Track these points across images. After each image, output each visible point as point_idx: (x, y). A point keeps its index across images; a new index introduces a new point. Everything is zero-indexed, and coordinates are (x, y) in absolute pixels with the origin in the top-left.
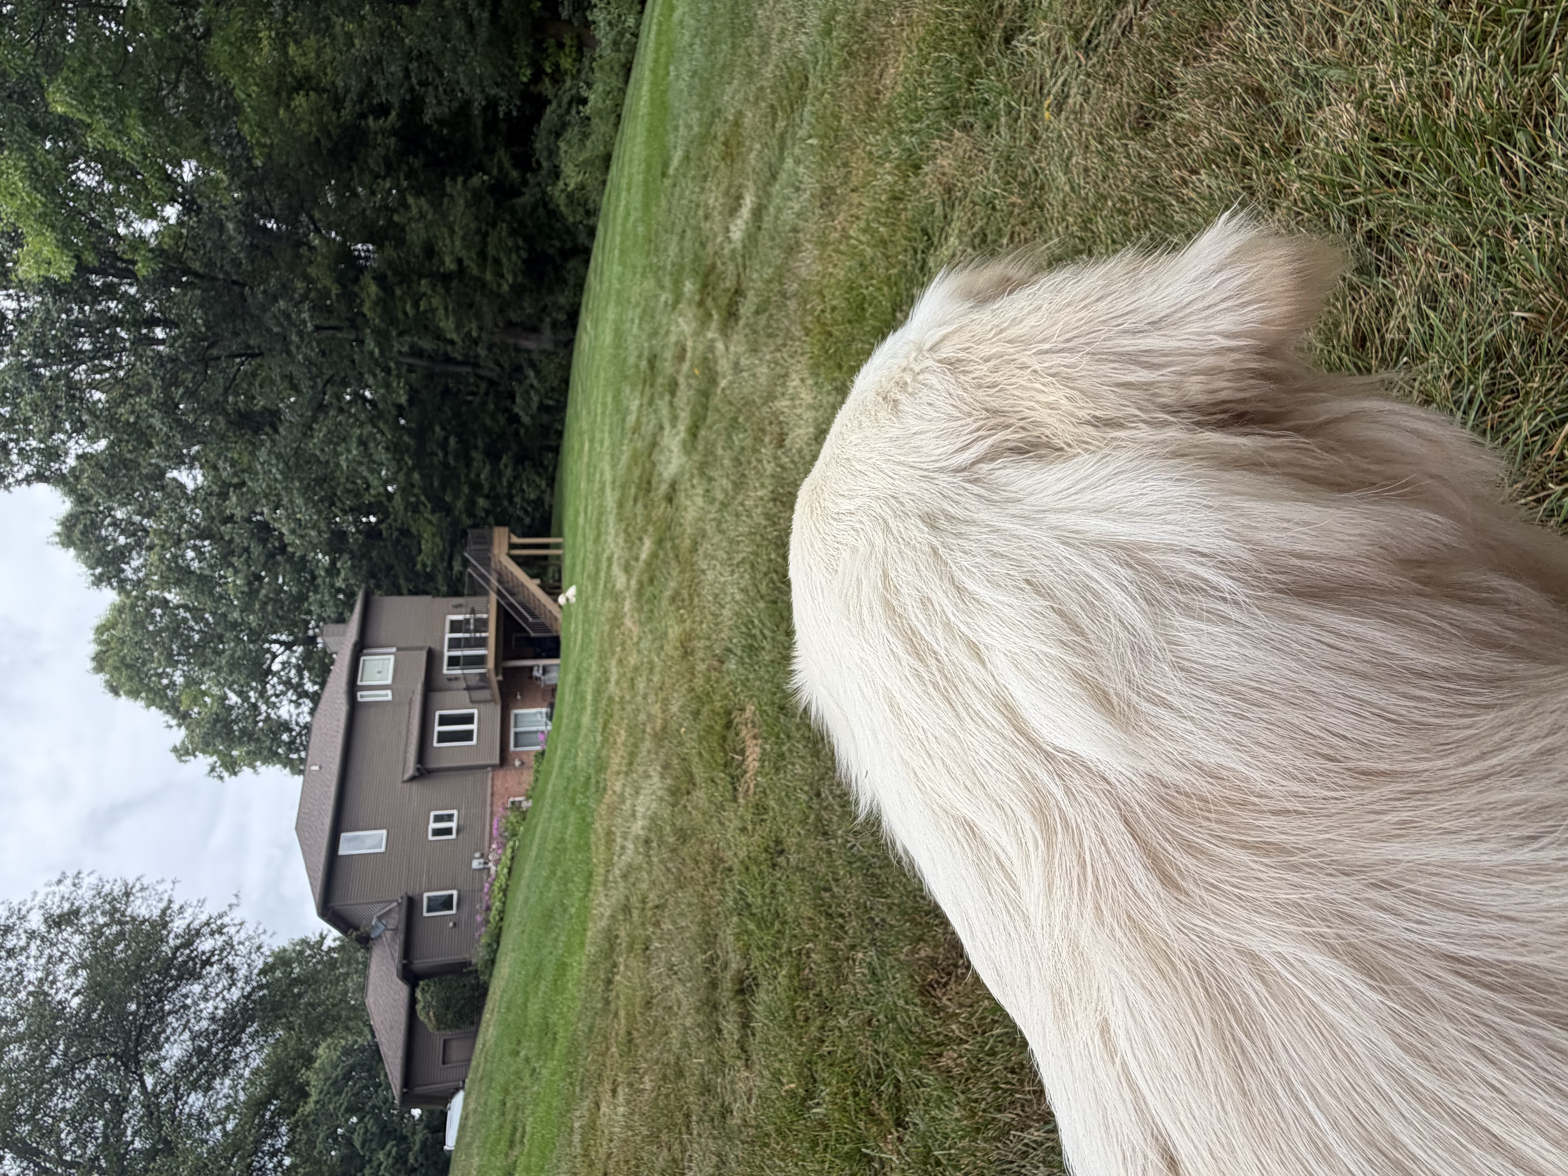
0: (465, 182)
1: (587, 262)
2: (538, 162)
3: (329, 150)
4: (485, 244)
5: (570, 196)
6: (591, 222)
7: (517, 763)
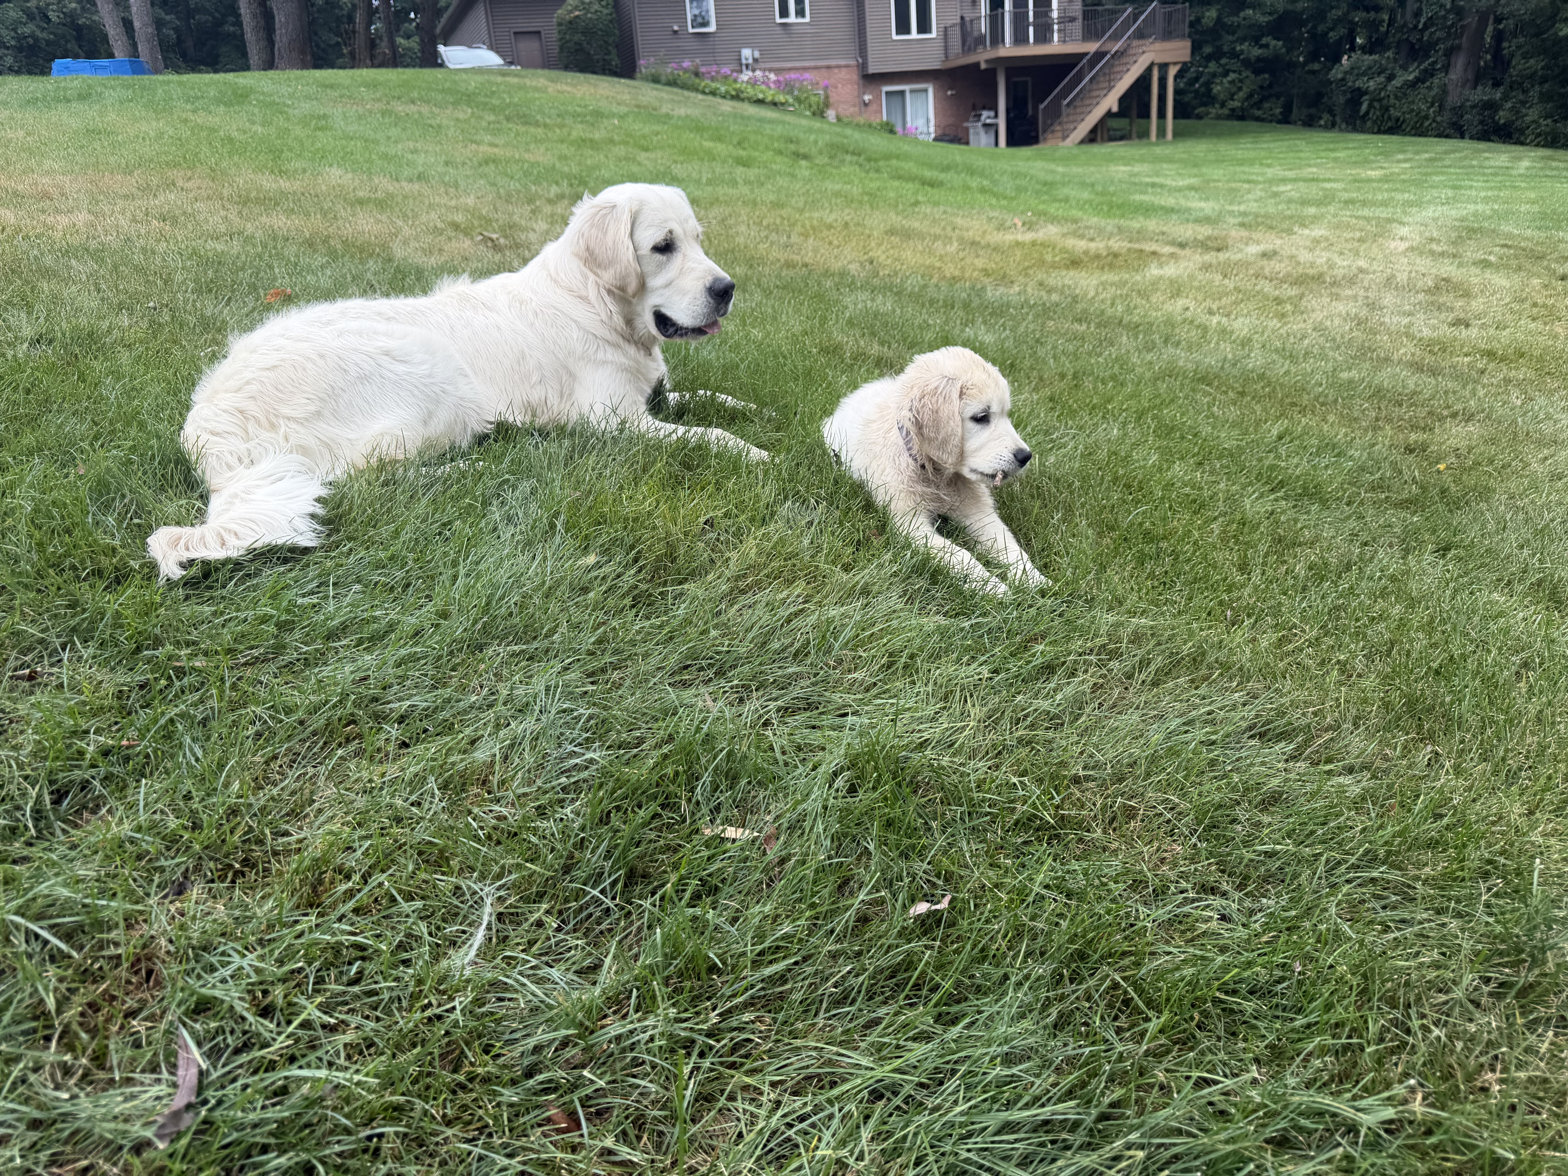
7: (867, 98)
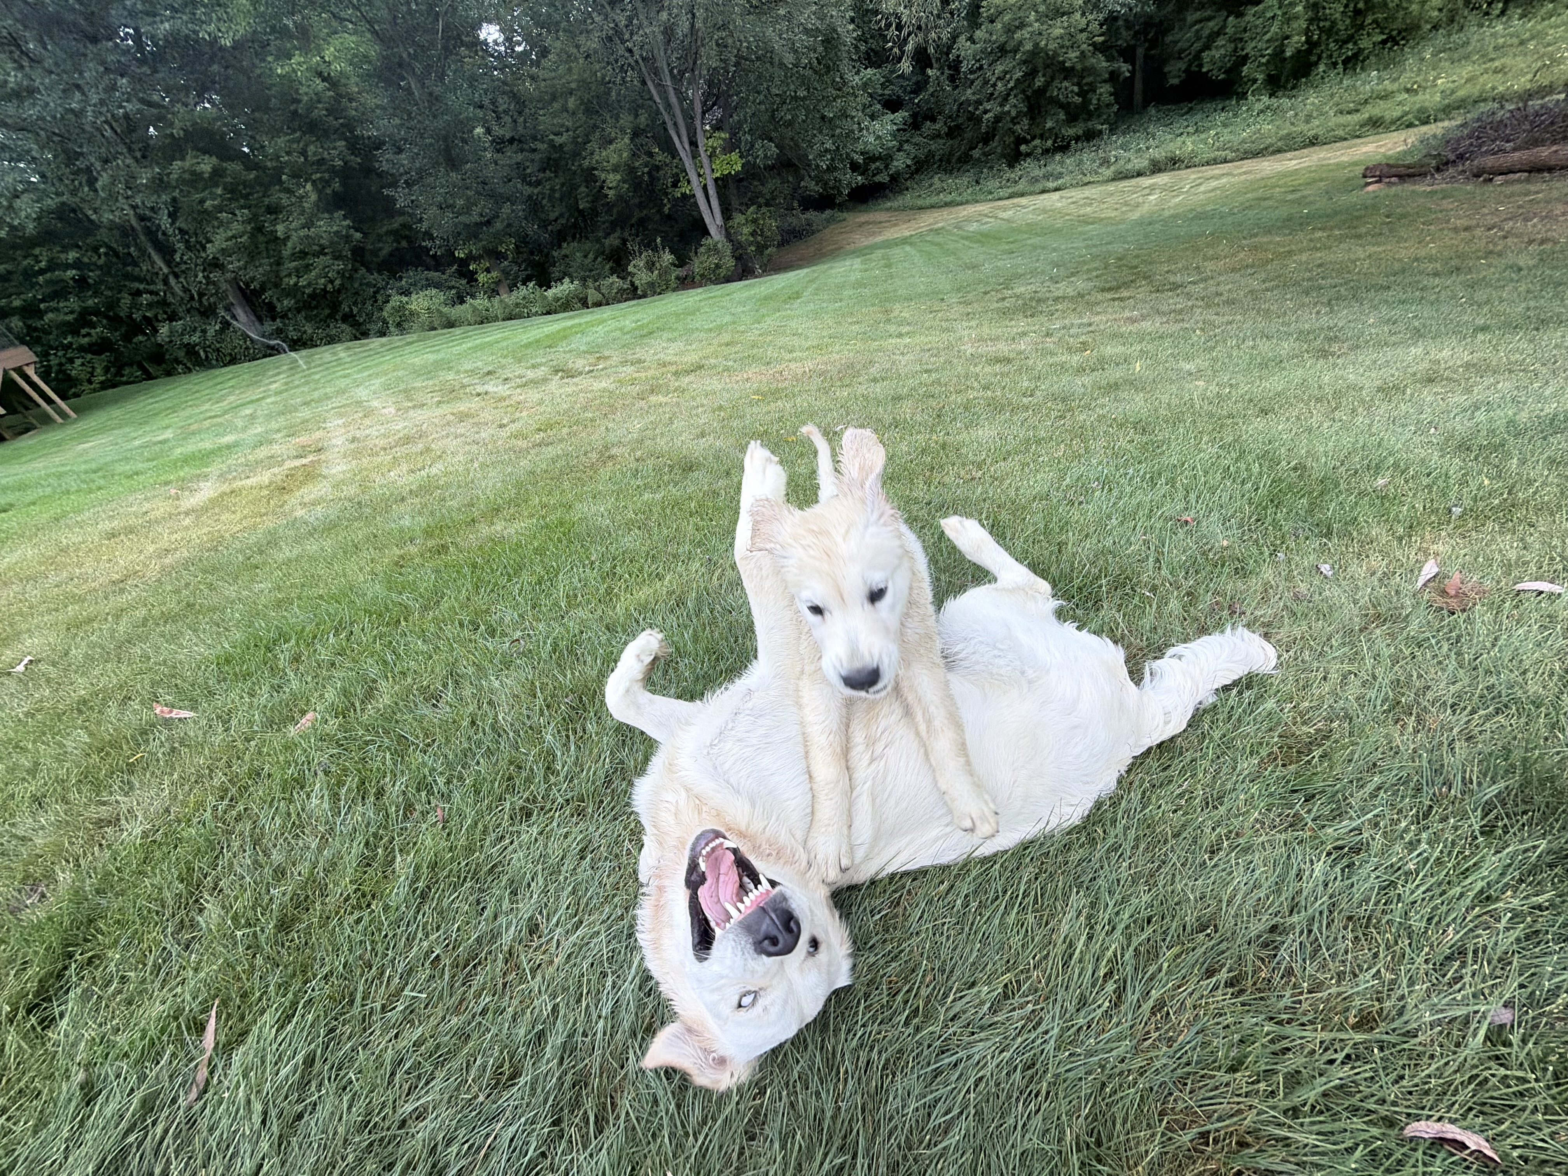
0: (349, 227)
1: (357, 339)
2: (401, 278)
3: (296, 111)
4: (317, 255)
5: (402, 307)
6: (392, 329)
